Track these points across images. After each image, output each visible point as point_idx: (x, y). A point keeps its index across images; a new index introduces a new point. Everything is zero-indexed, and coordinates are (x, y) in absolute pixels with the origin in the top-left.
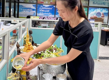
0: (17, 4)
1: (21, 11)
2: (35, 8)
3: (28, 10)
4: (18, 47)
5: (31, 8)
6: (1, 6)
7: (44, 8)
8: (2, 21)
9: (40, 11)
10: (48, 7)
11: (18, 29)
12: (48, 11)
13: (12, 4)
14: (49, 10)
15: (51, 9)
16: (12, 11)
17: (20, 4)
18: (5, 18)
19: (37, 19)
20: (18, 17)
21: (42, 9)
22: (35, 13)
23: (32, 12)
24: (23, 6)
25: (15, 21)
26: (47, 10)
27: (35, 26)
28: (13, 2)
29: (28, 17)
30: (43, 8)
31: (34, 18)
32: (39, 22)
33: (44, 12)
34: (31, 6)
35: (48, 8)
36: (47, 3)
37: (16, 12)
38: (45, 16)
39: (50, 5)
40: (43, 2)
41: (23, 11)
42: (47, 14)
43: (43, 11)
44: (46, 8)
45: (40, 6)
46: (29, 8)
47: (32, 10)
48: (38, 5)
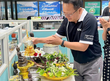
0: (14, 3)
1: (20, 11)
2: (36, 7)
3: (28, 9)
5: (32, 7)
7: (47, 6)
9: (43, 9)
10: (53, 4)
11: (17, 33)
12: (53, 9)
13: (9, 3)
14: (53, 7)
15: (56, 6)
16: (8, 11)
20: (17, 19)
21: (45, 7)
22: (36, 12)
23: (33, 11)
24: (22, 5)
25: (13, 23)
26: (51, 8)
27: (37, 29)
29: (29, 18)
30: (46, 5)
31: (35, 19)
32: (42, 23)
33: (48, 11)
34: (31, 4)
35: (52, 6)
37: (14, 13)
38: (50, 16)
39: (55, 2)
41: (22, 11)
42: (51, 12)
43: (46, 9)
44: (50, 6)
45: (42, 3)
46: (29, 7)
47: (33, 9)
48: (39, 2)
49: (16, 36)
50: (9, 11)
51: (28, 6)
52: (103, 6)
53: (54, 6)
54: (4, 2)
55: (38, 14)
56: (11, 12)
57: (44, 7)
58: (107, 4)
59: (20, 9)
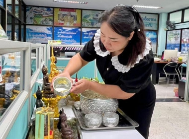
0: (22, 27)
1: (29, 37)
2: (50, 33)
3: (40, 35)
4: (45, 72)
5: (45, 33)
9: (59, 36)
10: (71, 31)
12: (71, 37)
13: (17, 27)
14: (71, 35)
15: (75, 33)
17: (27, 27)
21: (62, 34)
23: (46, 38)
24: (32, 30)
26: (69, 35)
28: (17, 24)
30: (63, 32)
33: (65, 39)
34: (44, 29)
35: (70, 33)
36: (68, 24)
39: (73, 28)
40: (63, 24)
41: (32, 37)
42: (69, 41)
43: (63, 36)
44: (67, 33)
45: (58, 29)
46: (42, 33)
47: (46, 36)
48: (55, 28)
51: (40, 31)
53: (72, 33)
54: (11, 25)
57: (60, 34)
59: (30, 35)
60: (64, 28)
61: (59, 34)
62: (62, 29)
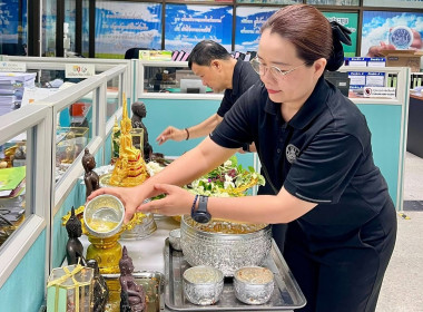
0: (86, 4)
1: (104, 31)
2: (156, 21)
3: (131, 26)
4: (89, 166)
5: (142, 21)
6: (27, 15)
7: (191, 19)
8: (29, 71)
9: (177, 29)
10: (208, 14)
11: (91, 101)
12: (208, 30)
13: (69, 7)
14: (208, 24)
15: (220, 21)
16: (66, 30)
17: (99, 5)
18: (41, 58)
19: (162, 59)
20: (92, 55)
21: (185, 23)
22: (156, 38)
23: (146, 33)
24: (111, 13)
25: (78, 69)
26: (204, 25)
27: (157, 89)
29: (132, 54)
30: (188, 17)
31: (153, 58)
32: (173, 70)
33: (192, 34)
34: (142, 11)
35: (206, 20)
37: (85, 38)
39: (215, 8)
41: (110, 30)
43: (188, 29)
44: (198, 20)
45: (175, 10)
46: (135, 21)
47: (145, 27)
48: (167, 7)
49: (85, 113)
50: (68, 28)
51: (130, 16)
52: (367, 29)
53: (212, 20)
55: (160, 42)
56: (73, 34)
58: (377, 22)
59: (105, 26)
60: (189, 8)
61: (180, 22)
62: (186, 10)
